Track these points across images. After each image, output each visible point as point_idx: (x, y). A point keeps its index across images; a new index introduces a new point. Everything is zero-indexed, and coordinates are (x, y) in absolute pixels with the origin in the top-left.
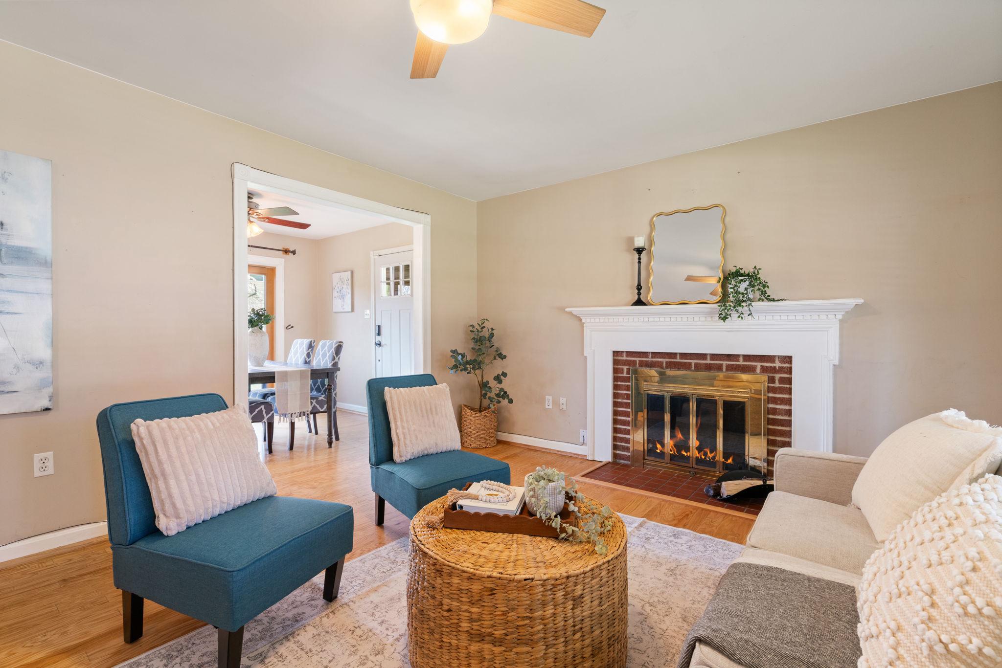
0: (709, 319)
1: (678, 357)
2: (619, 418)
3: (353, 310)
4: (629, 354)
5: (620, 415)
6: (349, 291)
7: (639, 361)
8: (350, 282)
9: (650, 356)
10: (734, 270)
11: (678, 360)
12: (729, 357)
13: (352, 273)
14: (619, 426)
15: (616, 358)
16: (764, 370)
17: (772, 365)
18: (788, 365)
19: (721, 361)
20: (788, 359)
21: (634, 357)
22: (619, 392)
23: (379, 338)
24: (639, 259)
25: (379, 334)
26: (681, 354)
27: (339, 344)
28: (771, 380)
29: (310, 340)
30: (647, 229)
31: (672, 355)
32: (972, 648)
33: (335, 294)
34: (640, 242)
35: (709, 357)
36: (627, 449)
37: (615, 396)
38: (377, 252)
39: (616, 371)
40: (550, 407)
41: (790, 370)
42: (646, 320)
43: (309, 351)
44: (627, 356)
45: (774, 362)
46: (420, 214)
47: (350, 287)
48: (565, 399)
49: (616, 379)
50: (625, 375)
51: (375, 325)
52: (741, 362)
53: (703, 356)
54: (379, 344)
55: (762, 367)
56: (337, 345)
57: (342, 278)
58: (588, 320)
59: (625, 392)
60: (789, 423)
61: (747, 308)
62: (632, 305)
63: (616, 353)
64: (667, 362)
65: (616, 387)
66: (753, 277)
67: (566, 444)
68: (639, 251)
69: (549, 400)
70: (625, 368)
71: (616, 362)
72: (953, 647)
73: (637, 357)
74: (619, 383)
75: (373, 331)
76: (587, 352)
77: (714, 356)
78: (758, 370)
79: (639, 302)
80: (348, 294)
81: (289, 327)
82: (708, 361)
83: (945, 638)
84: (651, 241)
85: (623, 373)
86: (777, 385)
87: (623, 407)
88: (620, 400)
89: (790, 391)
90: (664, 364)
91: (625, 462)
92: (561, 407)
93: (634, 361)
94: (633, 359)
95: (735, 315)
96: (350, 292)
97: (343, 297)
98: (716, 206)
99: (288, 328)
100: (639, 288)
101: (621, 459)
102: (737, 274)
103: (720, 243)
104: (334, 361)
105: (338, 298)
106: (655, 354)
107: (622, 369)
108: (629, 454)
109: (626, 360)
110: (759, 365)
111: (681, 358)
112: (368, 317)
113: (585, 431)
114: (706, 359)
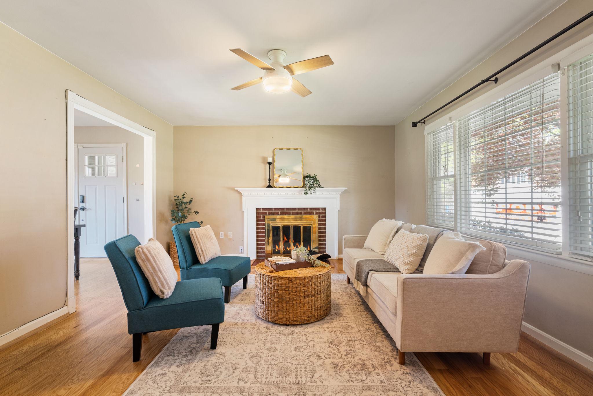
0: (298, 194)
1: (285, 209)
2: (259, 238)
4: (264, 209)
5: (260, 237)
7: (268, 212)
9: (273, 210)
10: (307, 175)
11: (285, 211)
12: (304, 209)
14: (259, 242)
15: (257, 211)
16: (317, 213)
17: (319, 211)
18: (324, 211)
20: (324, 209)
21: (266, 210)
22: (259, 226)
23: (83, 205)
24: (270, 167)
25: (83, 201)
26: (286, 208)
28: (319, 217)
30: (272, 154)
31: (283, 209)
32: (414, 252)
34: (270, 160)
35: (297, 209)
36: (264, 252)
37: (257, 228)
39: (257, 217)
40: (223, 237)
41: (325, 213)
42: (273, 194)
44: (262, 210)
45: (320, 210)
46: (151, 130)
48: (231, 233)
49: (257, 221)
50: (262, 219)
51: (79, 196)
52: (309, 211)
53: (295, 209)
54: (83, 209)
55: (316, 212)
58: (245, 194)
59: (262, 226)
60: (325, 232)
61: (313, 190)
62: (267, 187)
63: (257, 209)
64: (280, 212)
65: (257, 225)
66: (314, 179)
68: (270, 164)
69: (222, 234)
70: (262, 216)
71: (257, 213)
72: (412, 253)
74: (259, 223)
76: (244, 209)
77: (299, 209)
78: (315, 214)
79: (269, 186)
82: (297, 211)
83: (411, 252)
84: (274, 160)
85: (261, 218)
86: (321, 219)
87: (261, 233)
88: (259, 230)
89: (325, 221)
91: (263, 258)
92: (229, 237)
93: (265, 212)
95: (309, 193)
98: (300, 149)
100: (269, 180)
101: (260, 257)
102: (308, 176)
103: (302, 164)
106: (275, 209)
107: (261, 216)
108: (265, 254)
109: (260, 212)
110: (315, 211)
113: (243, 247)
114: (296, 210)
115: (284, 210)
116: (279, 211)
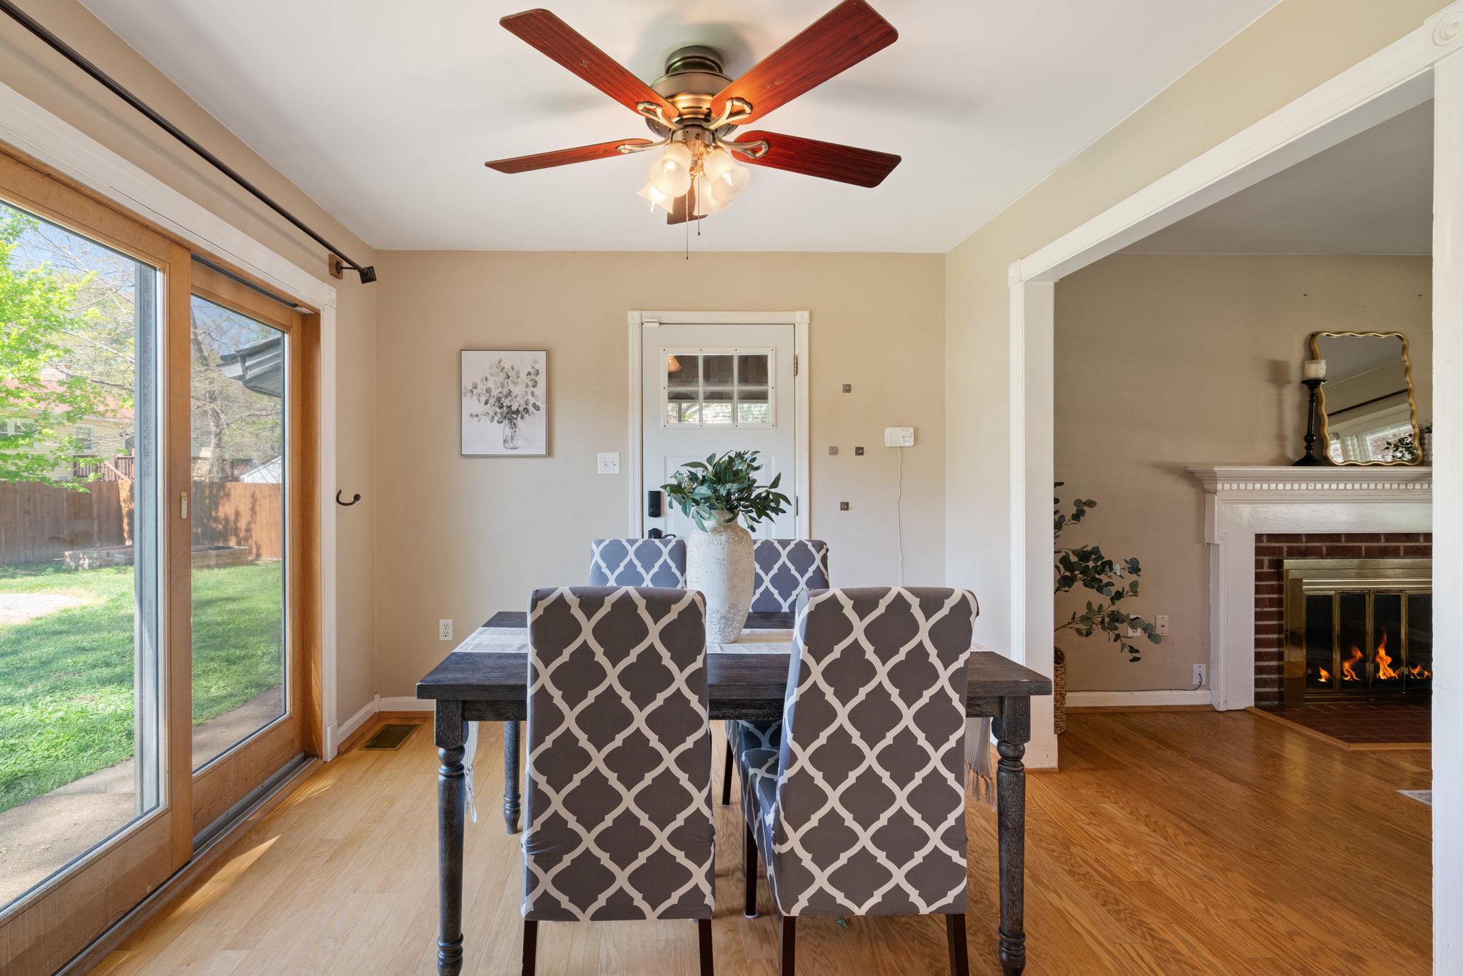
1: (1343, 539)
2: (1259, 636)
3: (550, 451)
5: (1261, 632)
7: (1288, 547)
9: (1304, 539)
11: (1343, 544)
12: (1408, 536)
14: (1259, 650)
15: (1257, 544)
19: (1398, 542)
21: (1280, 542)
22: (1258, 596)
23: (655, 523)
24: (1312, 395)
25: (656, 513)
26: (1347, 535)
31: (1335, 537)
33: (476, 407)
35: (1383, 538)
36: (1279, 683)
37: (1256, 603)
39: (1257, 564)
44: (1268, 541)
48: (1166, 617)
49: (1256, 577)
51: (643, 491)
52: (1422, 543)
53: (1375, 537)
58: (1226, 487)
59: (1267, 596)
62: (1296, 464)
63: (1258, 538)
65: (1256, 589)
67: (1168, 692)
68: (1314, 384)
71: (1259, 551)
73: (1284, 542)
74: (1258, 583)
75: (634, 504)
76: (1217, 537)
79: (1307, 461)
80: (532, 409)
82: (1383, 544)
85: (1270, 561)
88: (1259, 610)
90: (1324, 550)
91: (1268, 703)
92: (1159, 631)
93: (1279, 547)
94: (1278, 545)
96: (543, 406)
99: (347, 502)
100: (1309, 439)
101: (1268, 700)
106: (1311, 537)
107: (1262, 561)
108: (1282, 689)
109: (1268, 548)
111: (1347, 541)
113: (1204, 666)
114: (1379, 541)
115: (1340, 541)
116: (1323, 545)
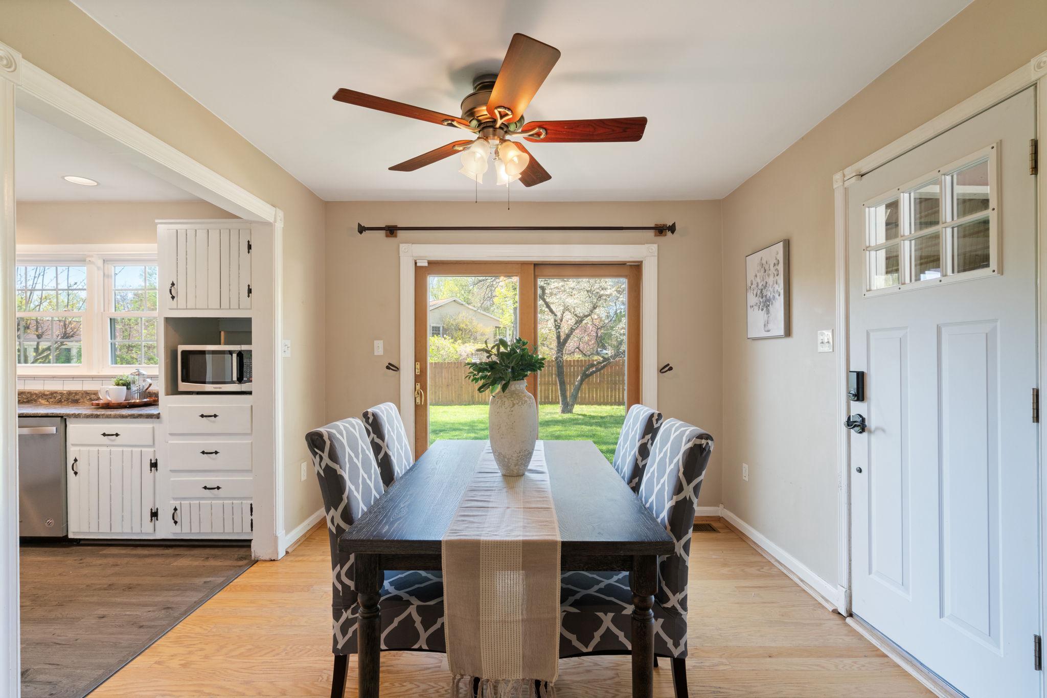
3: (788, 332)
6: (780, 288)
8: (781, 267)
13: (787, 244)
23: (858, 408)
25: (860, 395)
27: (698, 442)
29: (651, 411)
33: (752, 299)
38: (850, 171)
43: (645, 440)
47: (781, 279)
51: (849, 372)
54: (859, 425)
56: (690, 445)
57: (764, 262)
75: (841, 387)
80: (777, 296)
81: (665, 369)
96: (782, 292)
97: (766, 304)
99: (662, 371)
104: (681, 497)
105: (756, 308)
112: (827, 348)
